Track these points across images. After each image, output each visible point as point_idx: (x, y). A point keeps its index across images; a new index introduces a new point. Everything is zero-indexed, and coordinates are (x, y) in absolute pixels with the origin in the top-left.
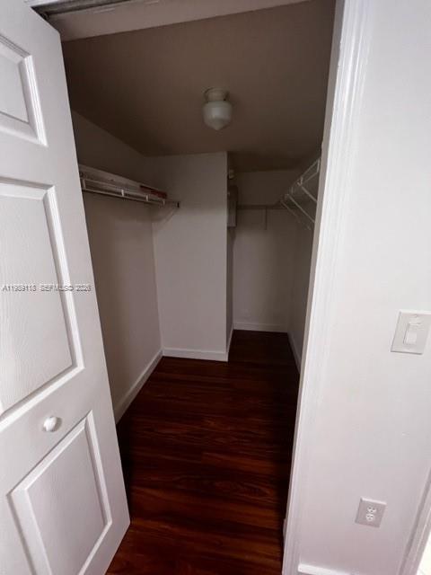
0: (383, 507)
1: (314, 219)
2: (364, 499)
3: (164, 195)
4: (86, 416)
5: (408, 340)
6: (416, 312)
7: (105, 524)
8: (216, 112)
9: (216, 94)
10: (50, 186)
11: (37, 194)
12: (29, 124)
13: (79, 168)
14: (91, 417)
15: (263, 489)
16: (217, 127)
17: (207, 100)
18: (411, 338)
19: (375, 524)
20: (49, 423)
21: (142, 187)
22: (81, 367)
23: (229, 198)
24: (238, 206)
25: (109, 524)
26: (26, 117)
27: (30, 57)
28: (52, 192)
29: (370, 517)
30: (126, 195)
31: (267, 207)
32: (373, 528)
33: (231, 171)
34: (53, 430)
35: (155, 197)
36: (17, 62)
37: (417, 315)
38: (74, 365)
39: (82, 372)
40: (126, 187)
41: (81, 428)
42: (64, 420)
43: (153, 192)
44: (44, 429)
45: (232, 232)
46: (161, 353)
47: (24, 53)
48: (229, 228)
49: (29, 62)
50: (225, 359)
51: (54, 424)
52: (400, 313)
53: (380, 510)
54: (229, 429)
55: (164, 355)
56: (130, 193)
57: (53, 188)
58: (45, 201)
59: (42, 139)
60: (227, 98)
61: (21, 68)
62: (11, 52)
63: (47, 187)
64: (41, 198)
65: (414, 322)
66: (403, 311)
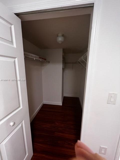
1: (86, 67)
2: (101, 146)
3: (45, 59)
4: (22, 122)
6: (113, 93)
7: (26, 155)
8: (60, 39)
9: (60, 35)
10: (16, 58)
11: (13, 60)
12: (12, 42)
13: (24, 52)
14: (23, 122)
15: (72, 143)
16: (60, 43)
17: (58, 36)
18: (112, 100)
19: (104, 154)
20: (12, 124)
21: (39, 57)
22: (21, 107)
23: (63, 60)
24: (65, 63)
25: (27, 155)
26: (11, 40)
27: (13, 25)
28: (16, 59)
29: (103, 152)
30: (35, 59)
31: (73, 63)
33: (63, 54)
34: (13, 126)
35: (43, 60)
36: (9, 27)
37: (114, 94)
38: (19, 107)
39: (22, 109)
40: (35, 57)
41: (20, 125)
42: (16, 123)
43: (43, 59)
44: (10, 126)
45: (63, 69)
46: (43, 103)
47: (12, 25)
48: (63, 68)
49: (13, 27)
50: (61, 105)
51: (13, 124)
52: (109, 93)
53: (106, 149)
54: (62, 125)
55: (44, 103)
56: (37, 59)
57: (17, 58)
58: (15, 62)
59: (15, 46)
60: (63, 36)
61: (11, 28)
62: (8, 24)
63: (15, 58)
64: (13, 61)
65: (113, 95)
66: (110, 92)
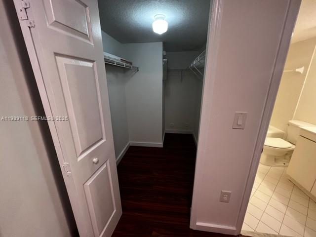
0: (230, 193)
2: (223, 191)
4: (106, 161)
5: (239, 124)
7: (113, 211)
14: (108, 162)
20: (95, 160)
21: (121, 60)
22: (104, 140)
23: (163, 65)
25: (115, 211)
27: (88, 8)
28: (95, 63)
29: (225, 199)
30: (116, 63)
31: (182, 70)
32: (226, 203)
33: (165, 52)
35: (128, 65)
38: (102, 138)
39: (105, 142)
41: (105, 166)
42: (100, 160)
43: (126, 62)
45: (165, 82)
46: (129, 144)
48: (163, 81)
50: (162, 146)
51: (97, 161)
52: (236, 113)
53: (229, 194)
55: (131, 145)
56: (118, 63)
63: (93, 62)
64: (92, 66)
